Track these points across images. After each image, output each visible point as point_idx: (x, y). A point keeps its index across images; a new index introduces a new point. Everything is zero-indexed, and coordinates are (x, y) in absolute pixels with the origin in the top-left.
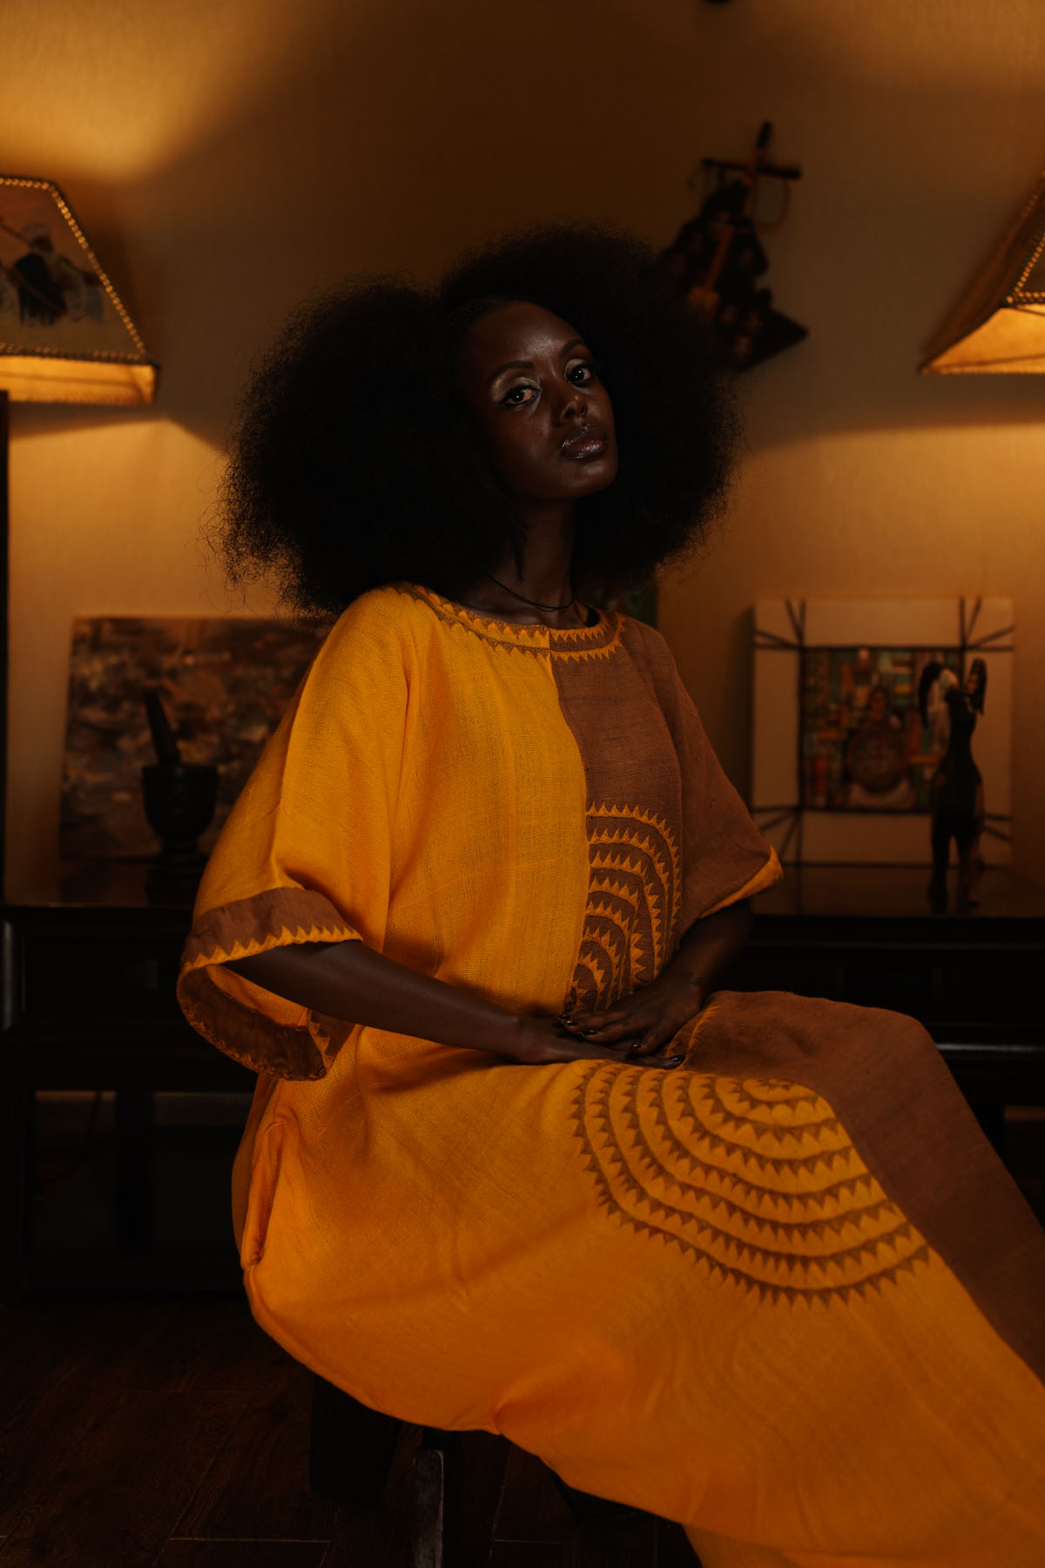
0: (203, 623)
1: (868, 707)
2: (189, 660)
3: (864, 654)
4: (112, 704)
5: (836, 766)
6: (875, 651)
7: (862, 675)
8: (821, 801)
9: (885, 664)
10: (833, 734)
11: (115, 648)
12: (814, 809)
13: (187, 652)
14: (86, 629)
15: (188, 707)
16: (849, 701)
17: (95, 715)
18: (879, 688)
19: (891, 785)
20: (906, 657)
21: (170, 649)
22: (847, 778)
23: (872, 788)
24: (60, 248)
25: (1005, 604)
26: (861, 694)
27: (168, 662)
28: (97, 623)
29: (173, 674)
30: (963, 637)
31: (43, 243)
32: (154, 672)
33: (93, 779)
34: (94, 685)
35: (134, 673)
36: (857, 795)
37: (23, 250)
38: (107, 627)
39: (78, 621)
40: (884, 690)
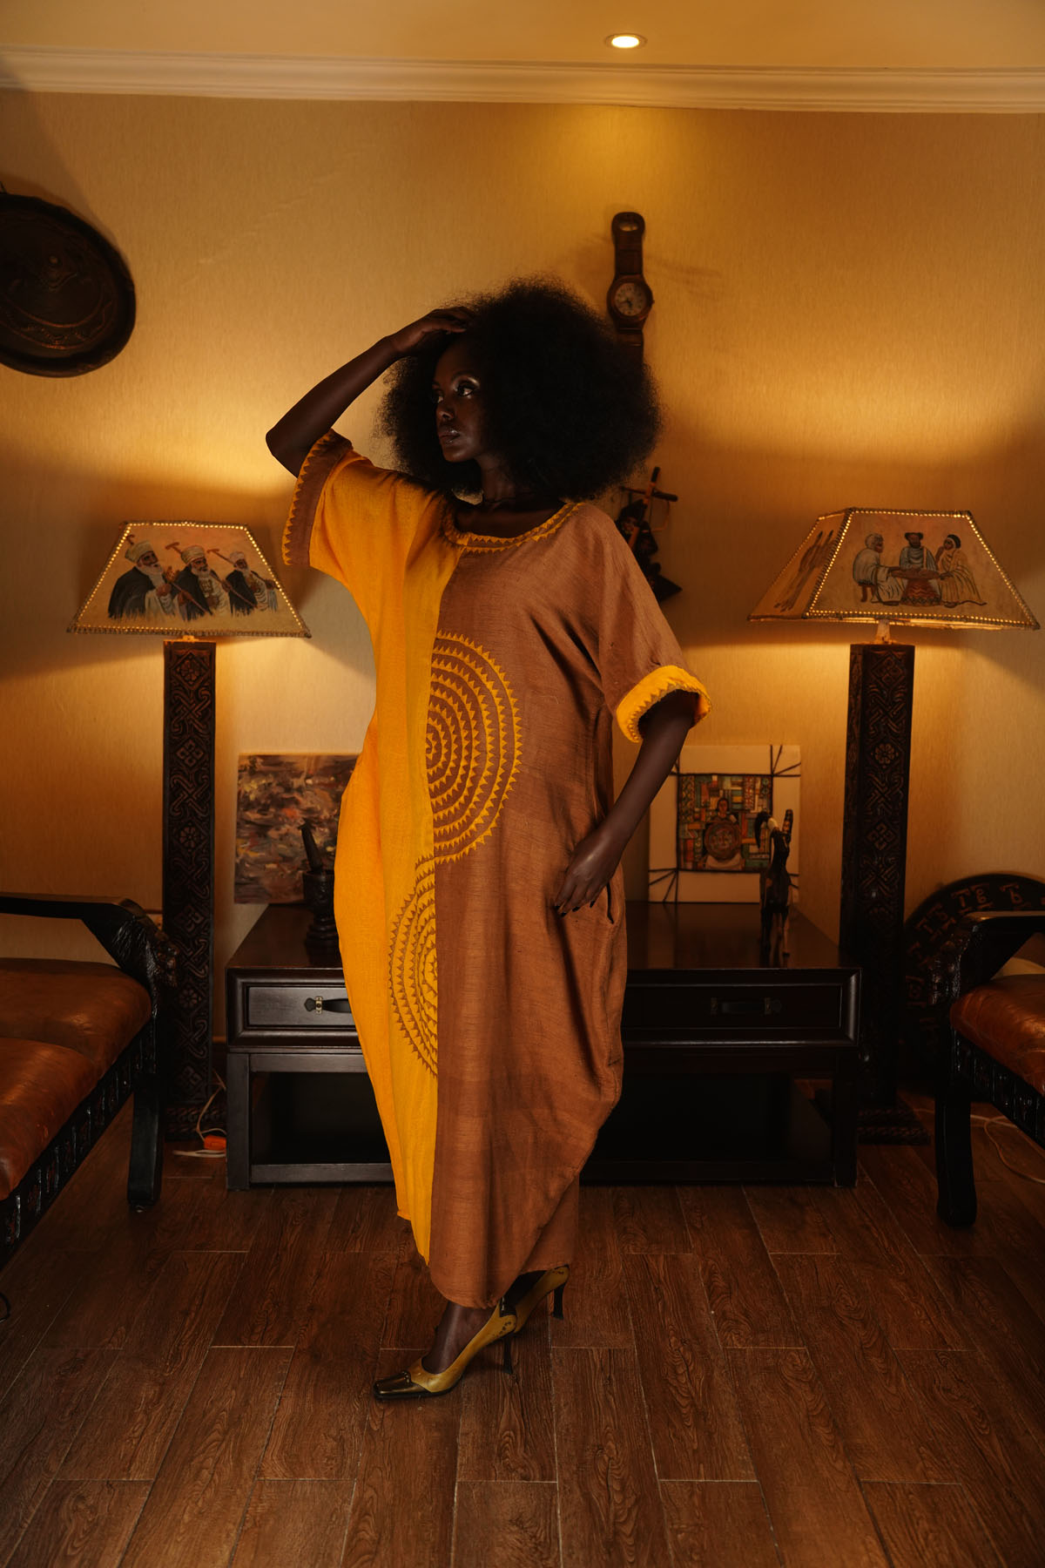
0: (318, 758)
1: (717, 810)
2: (310, 781)
3: (715, 778)
4: (264, 810)
5: (698, 845)
6: (721, 776)
7: (714, 791)
8: (690, 866)
9: (727, 784)
10: (697, 826)
11: (265, 774)
12: (686, 870)
13: (308, 777)
14: (247, 762)
15: (309, 811)
16: (706, 806)
17: (253, 816)
18: (724, 799)
19: (731, 857)
20: (740, 780)
21: (298, 775)
22: (705, 852)
23: (718, 858)
24: (251, 567)
25: (796, 749)
26: (713, 802)
27: (297, 782)
28: (253, 759)
29: (300, 790)
30: (772, 770)
31: (242, 563)
32: (288, 789)
33: (253, 855)
34: (252, 797)
35: (276, 790)
36: (711, 862)
37: (231, 569)
38: (259, 760)
39: (242, 758)
40: (726, 799)
